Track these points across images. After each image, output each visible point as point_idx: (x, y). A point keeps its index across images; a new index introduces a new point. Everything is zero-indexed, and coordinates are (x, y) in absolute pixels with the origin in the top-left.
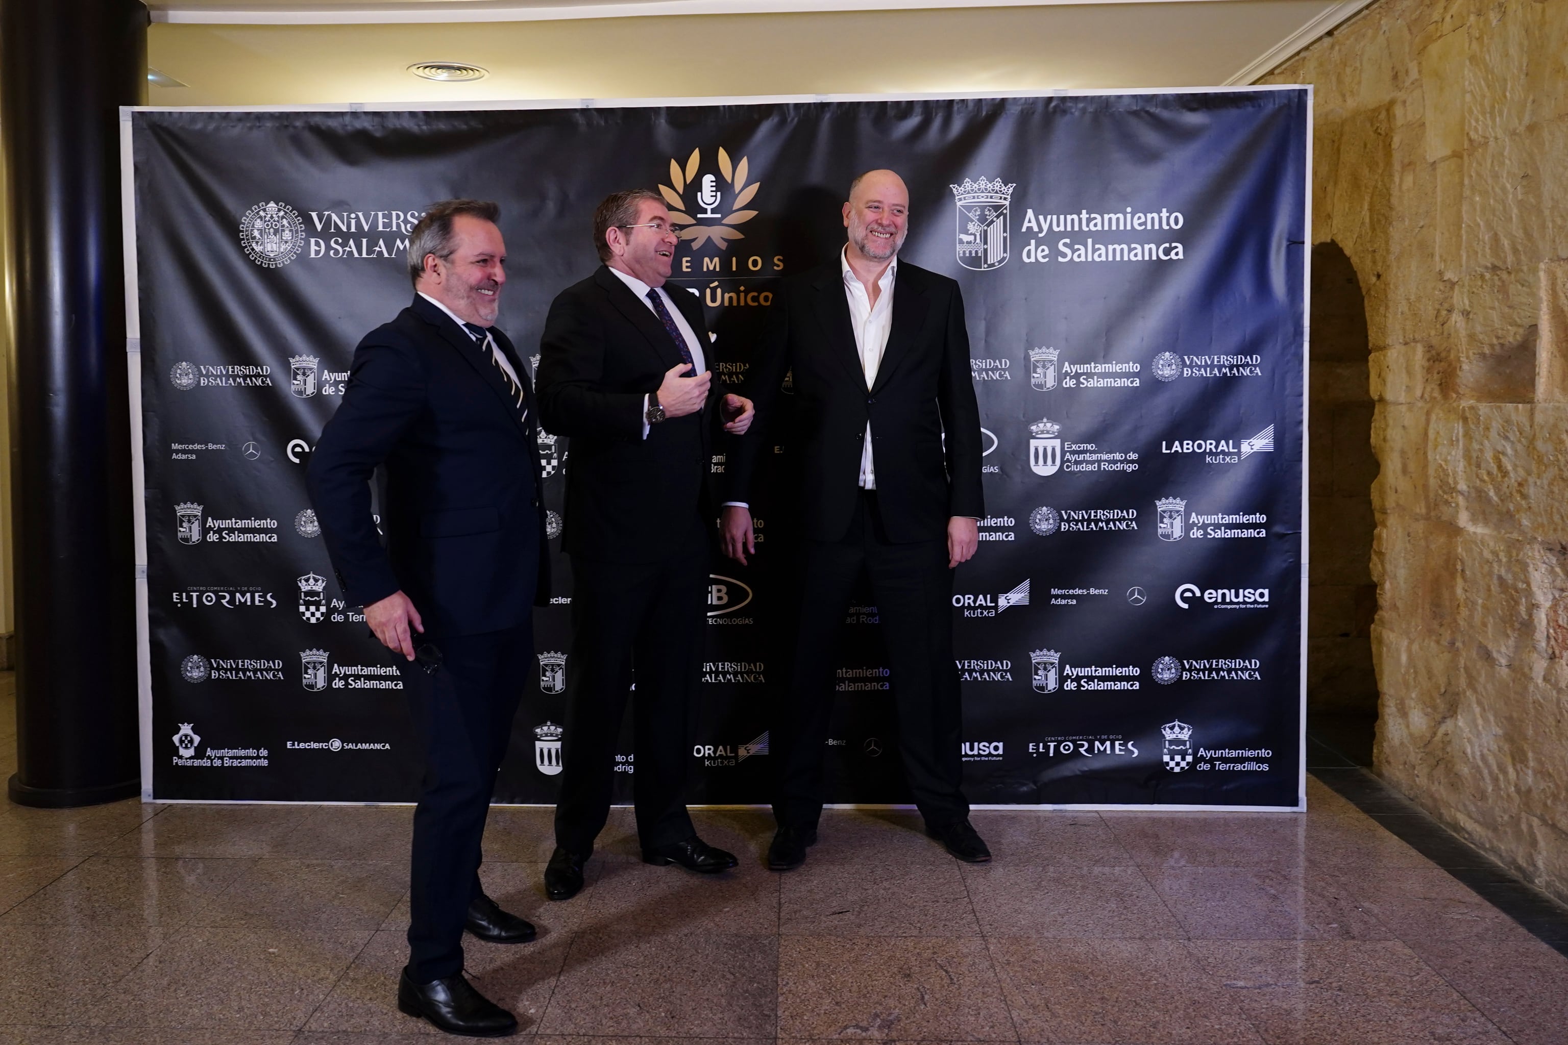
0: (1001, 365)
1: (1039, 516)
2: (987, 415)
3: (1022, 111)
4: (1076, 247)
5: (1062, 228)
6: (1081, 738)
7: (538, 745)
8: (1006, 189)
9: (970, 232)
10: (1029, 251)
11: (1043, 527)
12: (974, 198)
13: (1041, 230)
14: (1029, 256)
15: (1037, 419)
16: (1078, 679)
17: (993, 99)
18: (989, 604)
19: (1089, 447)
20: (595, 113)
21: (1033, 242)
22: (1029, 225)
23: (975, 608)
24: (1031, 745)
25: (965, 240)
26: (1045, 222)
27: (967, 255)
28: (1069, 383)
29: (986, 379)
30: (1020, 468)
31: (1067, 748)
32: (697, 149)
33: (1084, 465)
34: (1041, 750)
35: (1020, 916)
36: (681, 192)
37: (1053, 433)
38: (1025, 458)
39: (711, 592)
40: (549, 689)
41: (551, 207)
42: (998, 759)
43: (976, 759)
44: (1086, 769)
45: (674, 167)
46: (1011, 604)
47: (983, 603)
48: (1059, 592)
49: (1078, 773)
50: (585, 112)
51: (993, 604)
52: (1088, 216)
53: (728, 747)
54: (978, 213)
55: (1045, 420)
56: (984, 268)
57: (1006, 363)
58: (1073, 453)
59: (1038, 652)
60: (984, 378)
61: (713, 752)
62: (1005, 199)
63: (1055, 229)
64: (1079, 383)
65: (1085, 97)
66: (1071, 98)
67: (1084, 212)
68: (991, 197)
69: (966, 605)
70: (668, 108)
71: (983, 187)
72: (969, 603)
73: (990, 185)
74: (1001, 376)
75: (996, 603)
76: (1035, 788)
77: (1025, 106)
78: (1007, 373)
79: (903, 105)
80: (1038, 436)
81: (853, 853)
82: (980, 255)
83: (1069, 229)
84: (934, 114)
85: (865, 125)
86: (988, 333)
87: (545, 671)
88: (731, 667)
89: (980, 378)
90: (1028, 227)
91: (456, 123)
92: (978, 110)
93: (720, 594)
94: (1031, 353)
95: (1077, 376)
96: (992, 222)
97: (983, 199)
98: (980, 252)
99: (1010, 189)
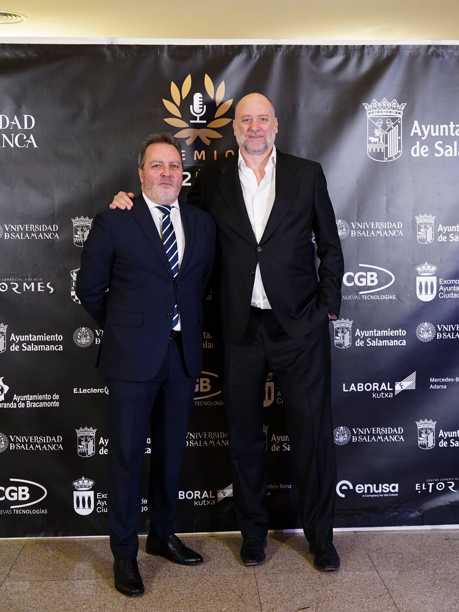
0: (397, 226)
1: (422, 329)
2: (387, 260)
3: (411, 54)
4: (447, 146)
5: (437, 134)
6: (450, 479)
7: (76, 494)
8: (400, 106)
9: (376, 136)
10: (416, 149)
11: (425, 336)
12: (379, 112)
13: (423, 135)
14: (415, 153)
15: (421, 263)
16: (448, 439)
17: (391, 45)
18: (389, 389)
19: (455, 282)
20: (117, 48)
21: (418, 143)
22: (416, 131)
23: (379, 392)
24: (417, 485)
25: (372, 141)
26: (426, 129)
27: (374, 151)
28: (443, 239)
29: (387, 235)
30: (409, 296)
31: (440, 486)
32: (190, 75)
33: (452, 294)
34: (424, 488)
35: (427, 606)
36: (179, 105)
37: (432, 272)
38: (412, 289)
39: (199, 383)
40: (84, 454)
41: (86, 113)
42: (395, 495)
43: (381, 495)
44: (453, 500)
45: (174, 87)
46: (404, 389)
47: (385, 388)
48: (436, 380)
49: (448, 503)
50: (110, 47)
51: (392, 389)
52: (454, 126)
53: (211, 492)
54: (381, 123)
55: (426, 264)
56: (386, 160)
57: (400, 225)
58: (445, 286)
59: (421, 421)
60: (385, 235)
61: (200, 495)
62: (399, 113)
63: (433, 134)
64: (448, 238)
65: (452, 46)
66: (442, 46)
67: (452, 123)
68: (390, 112)
69: (374, 390)
70: (169, 46)
71: (384, 105)
72: (375, 389)
73: (389, 104)
74: (397, 233)
75: (394, 388)
76: (419, 514)
77: (413, 51)
78: (401, 231)
79: (331, 48)
80: (421, 274)
81: (303, 565)
82: (382, 151)
83: (442, 134)
84: (352, 55)
85: (305, 60)
86: (388, 204)
87: (80, 441)
88: (213, 435)
89: (383, 234)
90: (415, 133)
91: (17, 53)
92: (381, 52)
93: (205, 385)
94: (417, 218)
95: (447, 234)
96: (391, 129)
97: (385, 113)
98: (382, 149)
99: (403, 106)
